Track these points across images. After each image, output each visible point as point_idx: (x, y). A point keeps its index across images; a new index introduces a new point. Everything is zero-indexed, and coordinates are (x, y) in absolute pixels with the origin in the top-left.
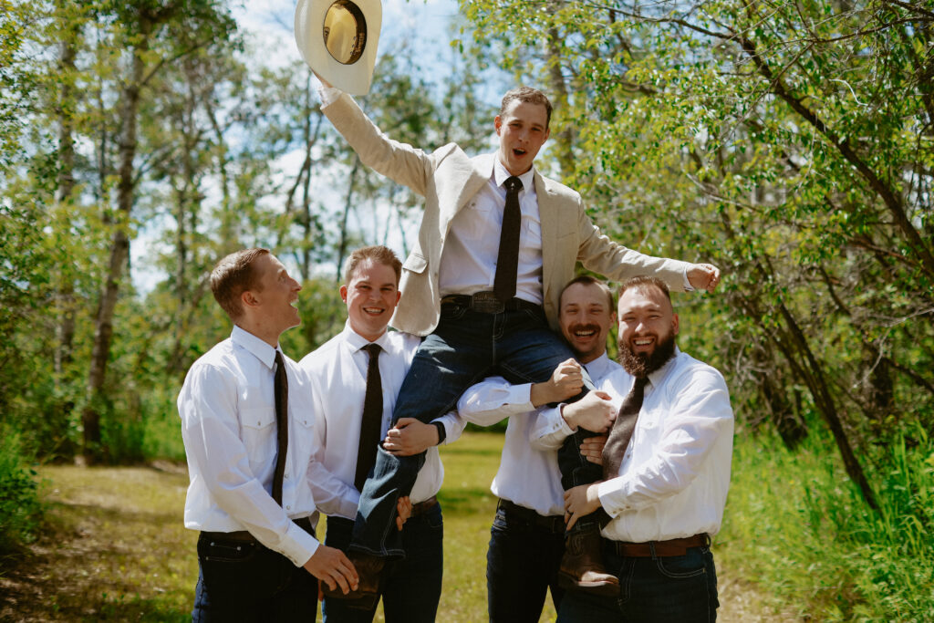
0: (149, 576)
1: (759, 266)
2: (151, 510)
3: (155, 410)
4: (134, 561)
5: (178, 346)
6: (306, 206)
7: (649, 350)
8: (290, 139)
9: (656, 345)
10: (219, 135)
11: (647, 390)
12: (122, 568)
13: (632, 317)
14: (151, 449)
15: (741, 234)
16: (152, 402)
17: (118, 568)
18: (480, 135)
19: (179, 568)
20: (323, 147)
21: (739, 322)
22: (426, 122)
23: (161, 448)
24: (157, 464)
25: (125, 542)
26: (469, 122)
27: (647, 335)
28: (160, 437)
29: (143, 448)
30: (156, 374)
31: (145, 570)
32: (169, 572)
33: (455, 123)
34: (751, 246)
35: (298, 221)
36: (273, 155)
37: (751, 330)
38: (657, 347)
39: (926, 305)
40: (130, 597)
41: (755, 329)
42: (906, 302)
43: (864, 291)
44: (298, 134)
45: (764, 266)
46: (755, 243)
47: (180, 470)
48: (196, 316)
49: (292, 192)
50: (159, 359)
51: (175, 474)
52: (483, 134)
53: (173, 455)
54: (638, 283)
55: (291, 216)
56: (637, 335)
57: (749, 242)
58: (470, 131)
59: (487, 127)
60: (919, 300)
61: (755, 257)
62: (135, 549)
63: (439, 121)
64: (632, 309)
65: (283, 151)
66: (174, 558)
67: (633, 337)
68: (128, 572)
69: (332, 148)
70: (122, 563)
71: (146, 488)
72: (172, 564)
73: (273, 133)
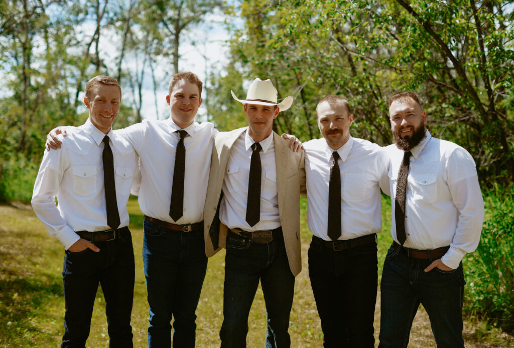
0: (22, 266)
1: (373, 92)
2: (15, 229)
3: (11, 172)
4: (12, 258)
5: (24, 135)
6: (97, 53)
7: (410, 134)
8: (87, 13)
9: (414, 132)
10: (43, 10)
11: (411, 159)
12: (6, 262)
13: (398, 117)
14: (10, 195)
15: (364, 74)
16: (10, 168)
17: (3, 262)
18: (199, 13)
19: (39, 262)
20: (107, 18)
21: (361, 123)
22: (167, 5)
23: (16, 195)
24: (14, 204)
25: (4, 247)
26: (192, 6)
27: (408, 126)
28: (15, 188)
29: (5, 194)
30: (11, 151)
31: (19, 263)
32: (34, 264)
33: (184, 6)
34: (369, 80)
35: (92, 62)
36: (78, 22)
37: (367, 127)
38: (414, 133)
39: (464, 114)
40: (13, 278)
41: (370, 127)
42: (454, 113)
43: (430, 107)
44: (91, 10)
45: (376, 92)
46: (371, 79)
47: (28, 207)
48: (33, 118)
49: (89, 45)
50: (12, 142)
51: (25, 210)
52: (201, 13)
53: (23, 199)
54: (399, 97)
55: (89, 60)
56: (402, 127)
57: (368, 78)
58: (193, 11)
59: (203, 8)
60: (460, 112)
61: (371, 86)
62: (11, 251)
63: (175, 4)
64: (397, 112)
65: (83, 20)
66: (35, 256)
67: (400, 129)
68: (9, 264)
69: (112, 19)
70: (6, 259)
71: (10, 218)
72: (35, 260)
73: (77, 9)
